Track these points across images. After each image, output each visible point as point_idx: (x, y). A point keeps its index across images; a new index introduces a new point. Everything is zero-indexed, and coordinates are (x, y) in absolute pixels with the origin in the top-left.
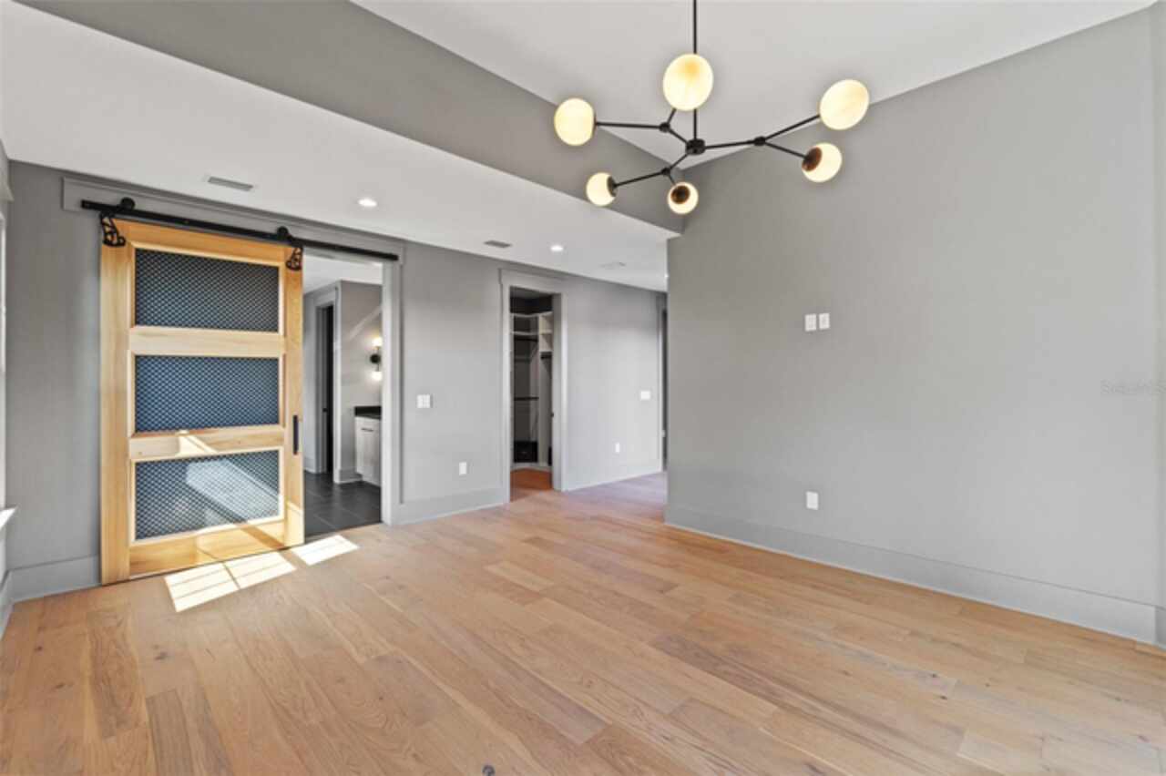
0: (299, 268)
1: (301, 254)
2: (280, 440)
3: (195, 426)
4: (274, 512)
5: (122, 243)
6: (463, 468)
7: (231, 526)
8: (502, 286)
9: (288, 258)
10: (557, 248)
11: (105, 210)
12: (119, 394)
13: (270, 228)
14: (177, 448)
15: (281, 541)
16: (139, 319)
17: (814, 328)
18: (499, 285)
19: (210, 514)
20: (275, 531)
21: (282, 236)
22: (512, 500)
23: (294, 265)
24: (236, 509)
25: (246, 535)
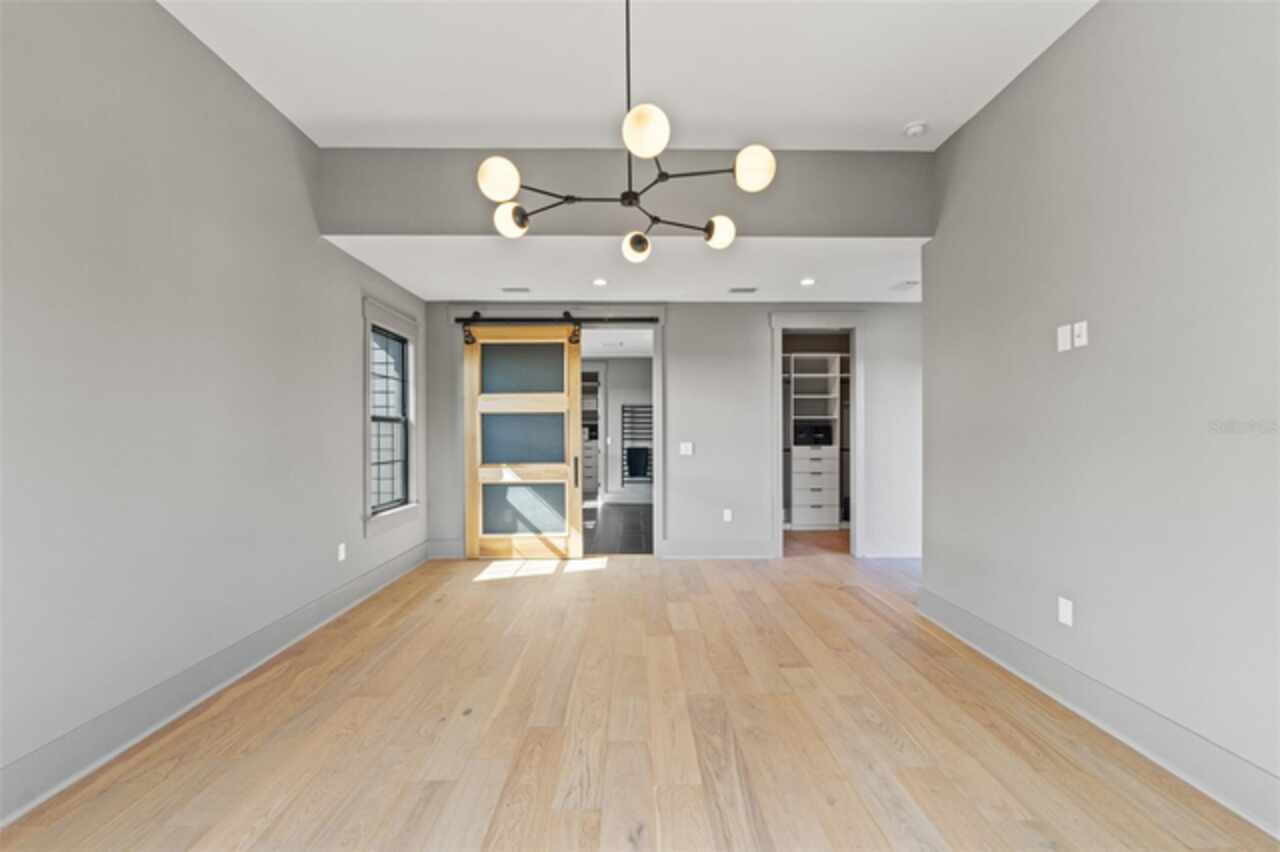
0: (578, 341)
1: (579, 330)
2: (566, 475)
3: (514, 460)
4: (562, 530)
5: (473, 341)
6: (727, 515)
7: (532, 535)
8: (772, 330)
9: (570, 335)
10: (807, 282)
11: (465, 322)
12: (473, 439)
13: (559, 314)
14: (501, 475)
15: (564, 552)
16: (484, 389)
17: (1068, 347)
18: (769, 329)
19: (520, 525)
20: (559, 544)
21: (567, 318)
22: (786, 554)
23: (575, 339)
24: (534, 522)
25: (539, 542)
